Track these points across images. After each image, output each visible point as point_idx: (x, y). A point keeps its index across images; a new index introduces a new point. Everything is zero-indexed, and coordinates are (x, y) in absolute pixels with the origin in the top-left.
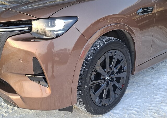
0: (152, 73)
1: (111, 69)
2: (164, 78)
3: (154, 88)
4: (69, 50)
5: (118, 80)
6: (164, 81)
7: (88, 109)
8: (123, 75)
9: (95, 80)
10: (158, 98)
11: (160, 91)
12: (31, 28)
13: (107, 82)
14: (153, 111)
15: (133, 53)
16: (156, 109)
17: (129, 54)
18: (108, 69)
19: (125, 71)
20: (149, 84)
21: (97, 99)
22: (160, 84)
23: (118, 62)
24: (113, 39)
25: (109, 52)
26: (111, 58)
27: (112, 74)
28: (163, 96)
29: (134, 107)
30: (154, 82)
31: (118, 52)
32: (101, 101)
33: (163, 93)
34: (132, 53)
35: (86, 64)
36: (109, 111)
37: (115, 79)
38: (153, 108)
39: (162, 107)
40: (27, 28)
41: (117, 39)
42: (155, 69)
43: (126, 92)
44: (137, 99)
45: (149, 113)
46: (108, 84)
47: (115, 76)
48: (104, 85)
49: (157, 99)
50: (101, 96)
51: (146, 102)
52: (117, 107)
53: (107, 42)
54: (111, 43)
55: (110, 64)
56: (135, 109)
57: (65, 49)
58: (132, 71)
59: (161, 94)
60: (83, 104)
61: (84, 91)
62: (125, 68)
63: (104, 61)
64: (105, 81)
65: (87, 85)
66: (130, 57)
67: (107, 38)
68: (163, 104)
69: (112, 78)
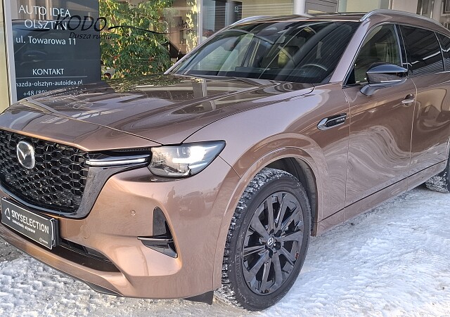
0: (351, 234)
1: (277, 225)
2: (375, 244)
3: (354, 261)
4: (202, 193)
5: (288, 245)
6: (373, 249)
7: (238, 298)
8: (297, 237)
9: (250, 245)
10: (361, 279)
11: (364, 267)
12: (149, 160)
13: (270, 250)
14: (351, 301)
15: (314, 196)
16: (358, 297)
17: (306, 198)
18: (271, 225)
19: (299, 230)
20: (345, 255)
21: (253, 282)
22: (365, 255)
23: (288, 213)
24: (280, 173)
25: (274, 195)
26: (276, 206)
27: (278, 235)
28: (370, 275)
29: (317, 297)
30: (354, 251)
31: (287, 194)
32: (260, 285)
33: (370, 270)
34: (312, 196)
35: (236, 218)
36: (273, 304)
37: (282, 244)
38: (351, 296)
39: (367, 294)
41: (286, 173)
42: (356, 226)
43: (303, 271)
44: (323, 282)
45: (344, 304)
46: (271, 253)
47: (283, 239)
48: (264, 256)
49: (359, 281)
50: (259, 276)
51: (340, 287)
53: (269, 178)
54: (276, 181)
55: (275, 216)
56: (320, 299)
57: (198, 192)
58: (312, 230)
59: (366, 272)
60: (231, 288)
61: (234, 265)
62: (300, 224)
63: (266, 211)
64: (266, 248)
65: (238, 254)
66: (308, 203)
67: (269, 171)
68: (369, 289)
69: (278, 243)
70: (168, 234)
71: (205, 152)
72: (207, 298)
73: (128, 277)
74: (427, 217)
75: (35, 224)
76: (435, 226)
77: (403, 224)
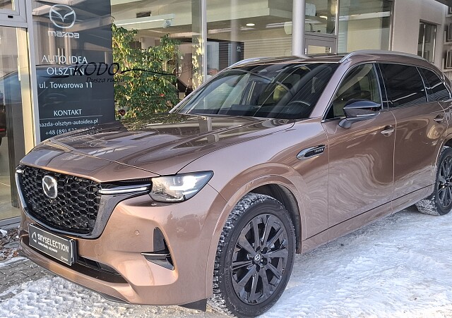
0: (339, 254)
1: (262, 244)
2: (359, 262)
3: (339, 277)
4: (196, 216)
5: (275, 261)
6: (358, 266)
7: (229, 306)
8: (283, 253)
9: (238, 260)
10: (342, 292)
11: (347, 282)
12: (150, 188)
13: (257, 265)
14: (331, 310)
15: (297, 218)
16: (337, 307)
17: (290, 220)
18: (257, 243)
19: (284, 248)
20: (332, 271)
21: (242, 292)
22: (350, 271)
23: (273, 232)
24: (263, 197)
25: (258, 217)
26: (262, 226)
27: (265, 251)
28: (351, 289)
29: (302, 307)
31: (271, 216)
32: (249, 296)
33: (351, 285)
34: (294, 218)
35: (225, 236)
36: (262, 313)
37: (269, 260)
38: (331, 306)
39: (346, 305)
40: (145, 188)
41: (269, 197)
42: (345, 247)
43: (289, 286)
44: (308, 295)
45: (324, 313)
46: (258, 268)
47: (270, 255)
48: (252, 269)
49: (340, 294)
50: (248, 288)
51: (323, 299)
52: (274, 308)
53: (253, 202)
54: (260, 204)
55: (261, 235)
56: (304, 309)
57: (192, 215)
58: (297, 248)
59: (348, 286)
60: (222, 297)
61: (223, 276)
62: (285, 242)
63: (252, 231)
64: (254, 263)
65: (227, 267)
66: (291, 224)
67: (254, 196)
68: (348, 300)
69: (265, 259)
70: (167, 250)
71: (196, 181)
72: (201, 305)
73: (133, 286)
74: (413, 237)
75: (57, 245)
76: (419, 246)
77: (389, 244)
